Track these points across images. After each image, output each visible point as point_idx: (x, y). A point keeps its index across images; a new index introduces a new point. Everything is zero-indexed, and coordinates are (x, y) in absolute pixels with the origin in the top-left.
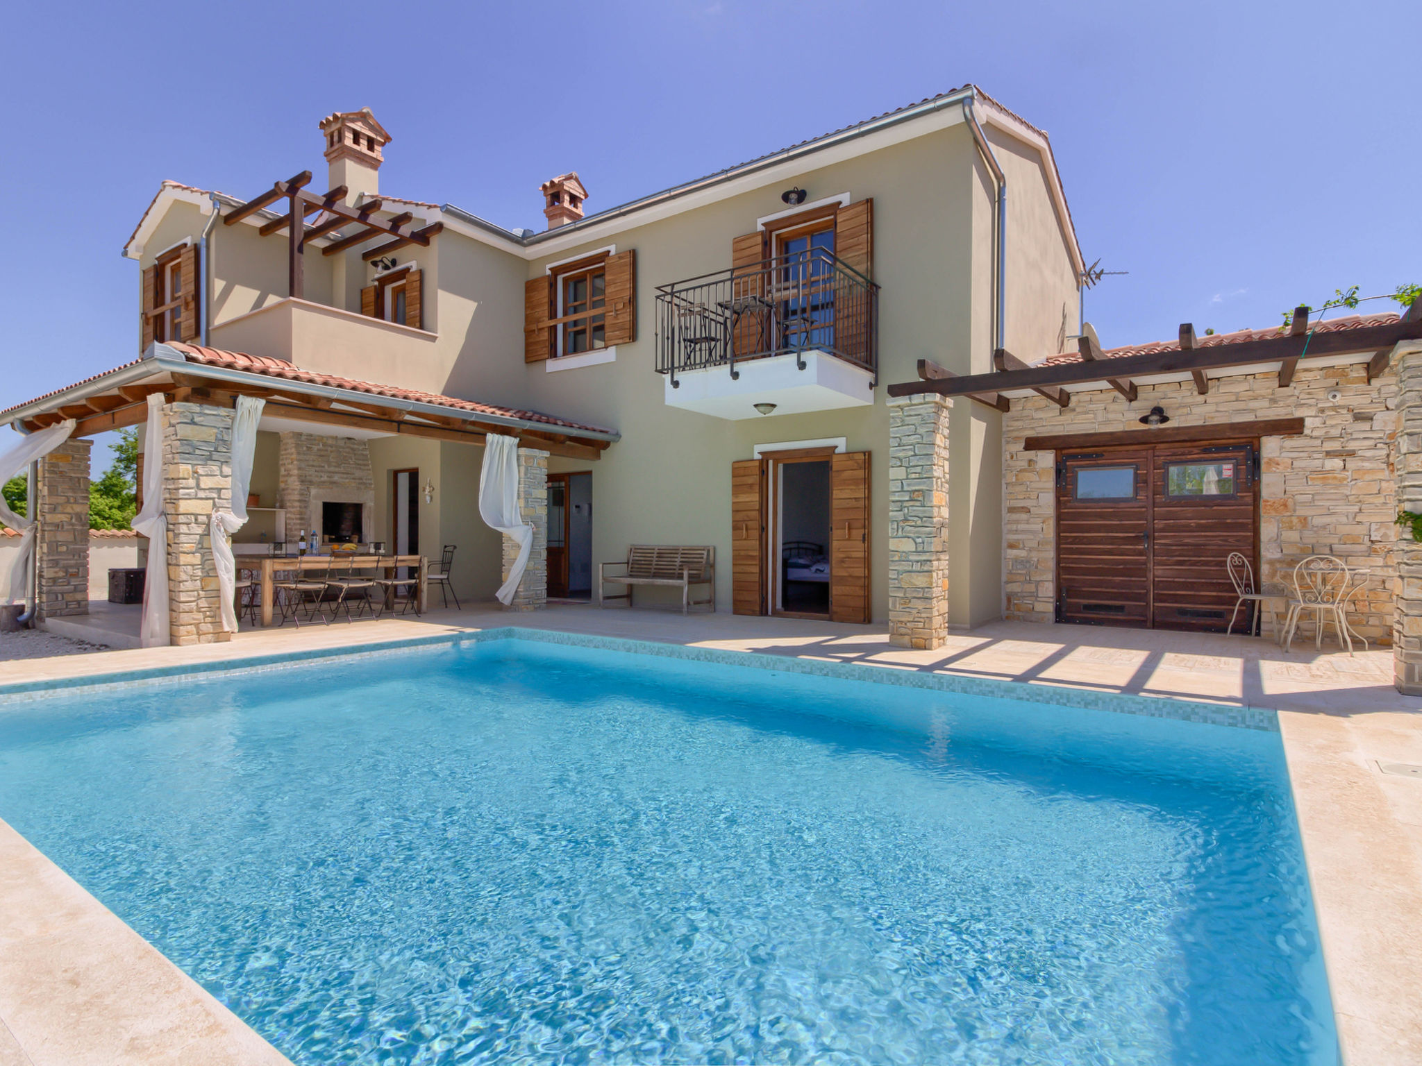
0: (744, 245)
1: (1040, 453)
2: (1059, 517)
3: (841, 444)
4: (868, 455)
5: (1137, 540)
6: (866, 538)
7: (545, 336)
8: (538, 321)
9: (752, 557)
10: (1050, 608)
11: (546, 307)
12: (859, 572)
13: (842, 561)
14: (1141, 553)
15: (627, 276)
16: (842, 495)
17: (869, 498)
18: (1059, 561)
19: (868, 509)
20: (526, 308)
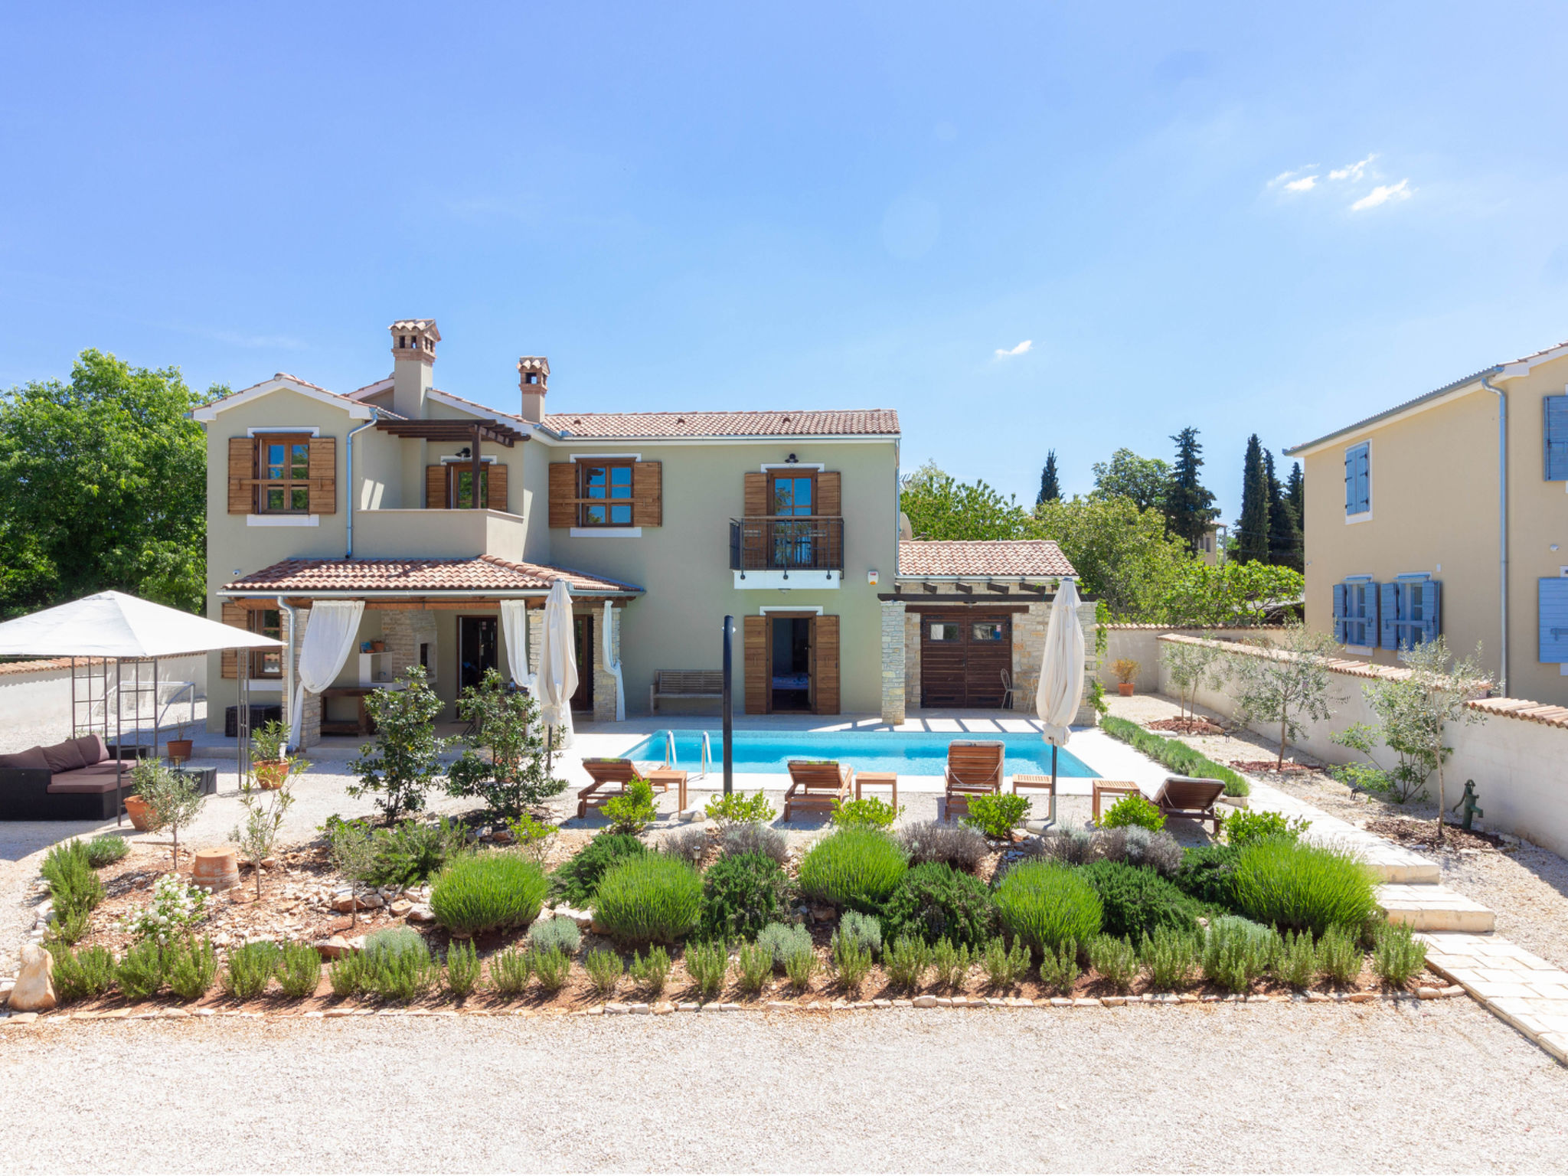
0: (753, 479)
1: (914, 614)
2: (922, 650)
3: (820, 610)
4: (837, 617)
5: (960, 662)
6: (837, 666)
7: (572, 509)
8: (564, 497)
9: (762, 678)
10: (919, 700)
11: (573, 488)
12: (833, 685)
13: (823, 679)
14: (962, 669)
15: (655, 480)
16: (821, 641)
17: (838, 642)
18: (922, 673)
19: (838, 648)
20: (550, 485)
